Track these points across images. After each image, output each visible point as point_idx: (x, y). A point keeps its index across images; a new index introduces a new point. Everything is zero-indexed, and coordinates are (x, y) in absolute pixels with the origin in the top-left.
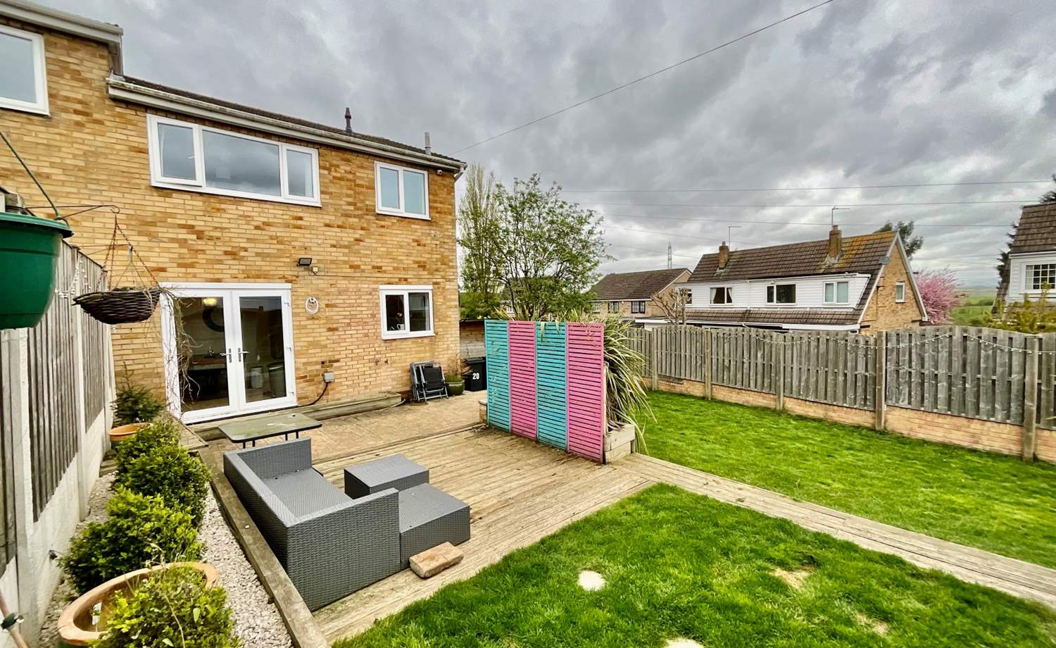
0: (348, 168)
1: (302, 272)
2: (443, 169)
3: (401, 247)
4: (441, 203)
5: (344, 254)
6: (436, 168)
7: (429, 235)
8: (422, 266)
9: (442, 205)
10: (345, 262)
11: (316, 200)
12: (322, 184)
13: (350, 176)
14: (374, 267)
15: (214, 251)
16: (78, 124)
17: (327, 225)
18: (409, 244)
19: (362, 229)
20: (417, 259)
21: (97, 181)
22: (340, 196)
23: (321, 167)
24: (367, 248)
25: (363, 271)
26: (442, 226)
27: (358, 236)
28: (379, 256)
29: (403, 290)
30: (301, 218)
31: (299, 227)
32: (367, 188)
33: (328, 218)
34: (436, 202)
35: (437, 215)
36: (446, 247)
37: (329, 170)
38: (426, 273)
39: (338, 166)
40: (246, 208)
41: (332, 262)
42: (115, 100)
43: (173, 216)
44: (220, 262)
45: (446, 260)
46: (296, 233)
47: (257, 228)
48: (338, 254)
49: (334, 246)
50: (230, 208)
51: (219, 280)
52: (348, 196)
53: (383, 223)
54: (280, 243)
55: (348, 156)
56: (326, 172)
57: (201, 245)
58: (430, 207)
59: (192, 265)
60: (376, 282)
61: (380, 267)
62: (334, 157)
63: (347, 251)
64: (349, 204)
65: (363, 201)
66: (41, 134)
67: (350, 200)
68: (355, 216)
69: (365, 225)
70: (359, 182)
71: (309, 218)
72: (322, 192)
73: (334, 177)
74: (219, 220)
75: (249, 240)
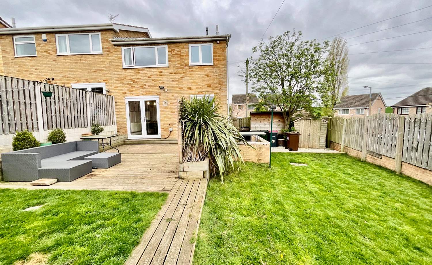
0: (178, 50)
1: (162, 91)
2: (219, 40)
3: (200, 78)
4: (219, 56)
5: (177, 84)
6: (216, 41)
7: (213, 72)
8: (209, 86)
9: (219, 57)
10: (177, 87)
11: (167, 65)
12: (169, 58)
13: (179, 53)
14: (188, 88)
15: (137, 86)
16: (108, 54)
17: (170, 73)
18: (203, 77)
19: (184, 73)
20: (206, 83)
21: (112, 69)
22: (175, 61)
23: (169, 52)
24: (185, 80)
25: (184, 90)
26: (219, 67)
27: (182, 76)
28: (191, 83)
29: (200, 97)
30: (162, 72)
31: (161, 75)
32: (186, 56)
33: (171, 71)
34: (216, 56)
35: (217, 62)
36: (221, 76)
37: (171, 52)
38: (211, 89)
39: (174, 50)
40: (146, 71)
41: (172, 87)
42: (115, 45)
43: (127, 76)
44: (139, 90)
45: (221, 83)
46: (160, 78)
47: (149, 77)
48: (174, 84)
49: (173, 81)
50: (141, 72)
51: (138, 95)
52: (178, 61)
53: (192, 69)
54: (155, 81)
55: (178, 45)
56: (170, 53)
57: (134, 85)
58: (214, 59)
59: (132, 91)
60: (189, 94)
61: (191, 88)
62: (173, 46)
63: (178, 82)
64: (179, 64)
65: (184, 62)
66: (101, 59)
67: (179, 62)
68: (181, 68)
69: (185, 71)
70: (182, 54)
71: (164, 71)
72: (169, 61)
73: (173, 55)
74: (138, 76)
75: (146, 82)
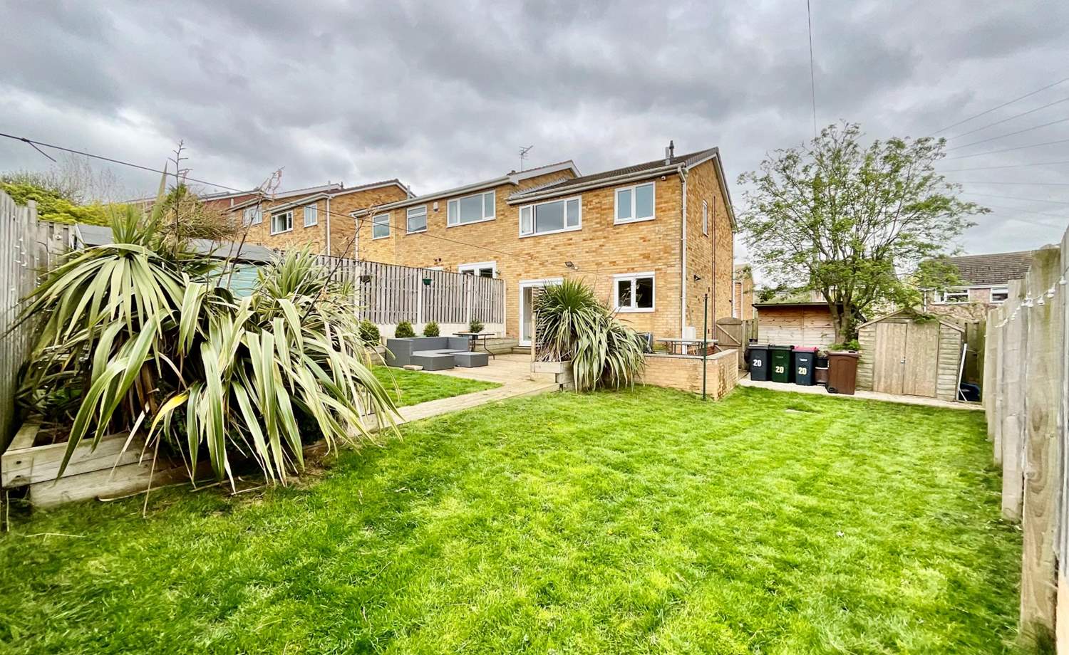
0: (597, 201)
1: (570, 270)
2: (665, 175)
3: (630, 245)
4: (666, 202)
5: (593, 257)
6: (660, 176)
7: (654, 231)
8: (647, 257)
9: (666, 205)
10: (593, 261)
11: (579, 227)
12: (583, 215)
13: (598, 205)
14: (610, 263)
15: (536, 264)
16: (502, 219)
17: (584, 240)
18: (636, 242)
19: (605, 238)
20: (641, 252)
21: (505, 241)
22: (591, 220)
23: (583, 205)
24: (606, 250)
25: (604, 266)
26: (665, 222)
27: (601, 243)
28: (615, 255)
29: (632, 278)
30: (571, 239)
31: (570, 245)
32: (609, 209)
33: (585, 236)
34: (661, 203)
35: (662, 214)
36: (669, 238)
37: (586, 205)
38: (649, 262)
39: (591, 201)
40: (549, 240)
41: (586, 262)
42: (511, 205)
43: (524, 250)
44: (538, 269)
45: (668, 250)
46: (569, 248)
47: (552, 249)
48: (590, 257)
49: (587, 252)
50: (542, 241)
51: (537, 278)
52: (597, 218)
53: (617, 231)
54: (561, 255)
55: (597, 192)
56: (585, 207)
57: (532, 262)
58: (656, 209)
59: (528, 272)
60: (611, 273)
61: (615, 262)
62: (590, 196)
63: (594, 254)
64: (597, 223)
65: (605, 219)
66: (494, 226)
67: (597, 221)
68: (600, 231)
69: (606, 235)
70: (604, 207)
71: (575, 238)
72: (583, 220)
73: (590, 209)
74: (538, 249)
75: (549, 256)
